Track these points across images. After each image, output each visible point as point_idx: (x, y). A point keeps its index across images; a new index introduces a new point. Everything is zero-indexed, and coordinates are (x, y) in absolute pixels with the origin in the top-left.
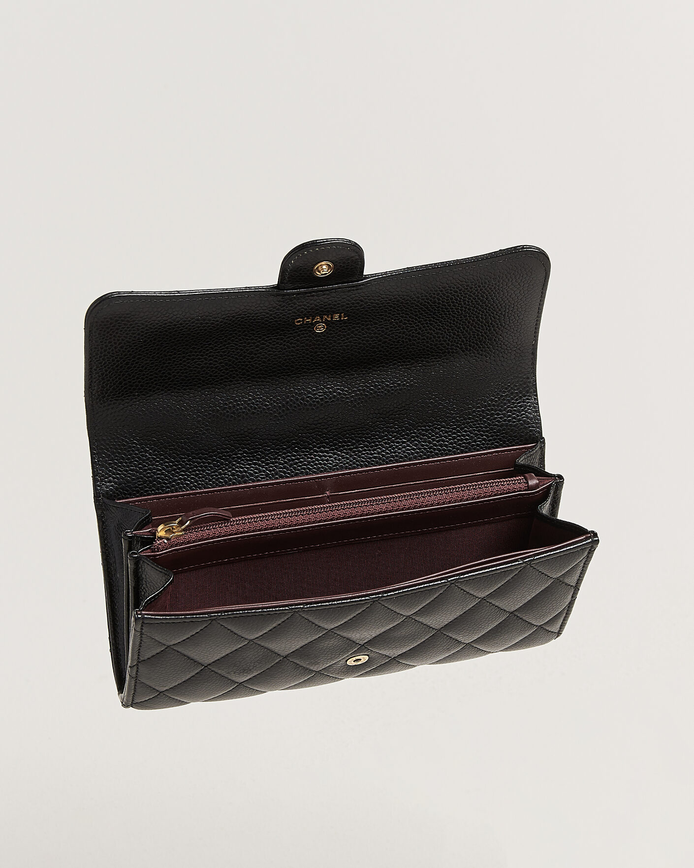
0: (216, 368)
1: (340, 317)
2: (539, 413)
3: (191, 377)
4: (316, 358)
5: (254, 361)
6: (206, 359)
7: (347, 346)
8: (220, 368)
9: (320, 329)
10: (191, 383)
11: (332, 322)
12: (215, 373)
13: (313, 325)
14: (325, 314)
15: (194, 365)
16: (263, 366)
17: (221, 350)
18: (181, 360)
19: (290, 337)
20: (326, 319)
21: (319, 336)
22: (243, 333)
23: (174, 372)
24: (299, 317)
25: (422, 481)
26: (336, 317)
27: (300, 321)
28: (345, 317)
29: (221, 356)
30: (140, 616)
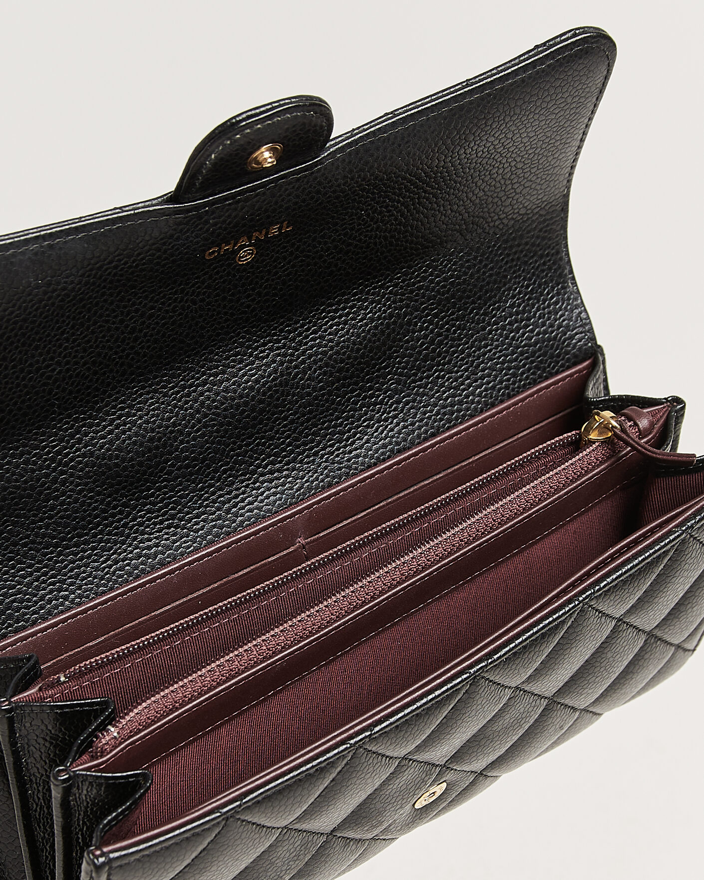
0: (77, 375)
1: (280, 229)
2: (584, 306)
3: (37, 405)
4: (240, 309)
5: (139, 344)
6: (59, 364)
7: (288, 275)
8: (84, 374)
9: (246, 256)
10: (38, 416)
11: (267, 241)
12: (77, 386)
13: (235, 252)
14: (256, 231)
15: (40, 381)
16: (154, 348)
17: (82, 339)
18: (17, 378)
19: (197, 283)
20: (257, 239)
21: (245, 270)
22: (117, 296)
23: (8, 405)
24: (213, 244)
25: (440, 473)
26: (275, 230)
27: (213, 252)
28: (287, 228)
29: (85, 350)
30: (102, 860)
